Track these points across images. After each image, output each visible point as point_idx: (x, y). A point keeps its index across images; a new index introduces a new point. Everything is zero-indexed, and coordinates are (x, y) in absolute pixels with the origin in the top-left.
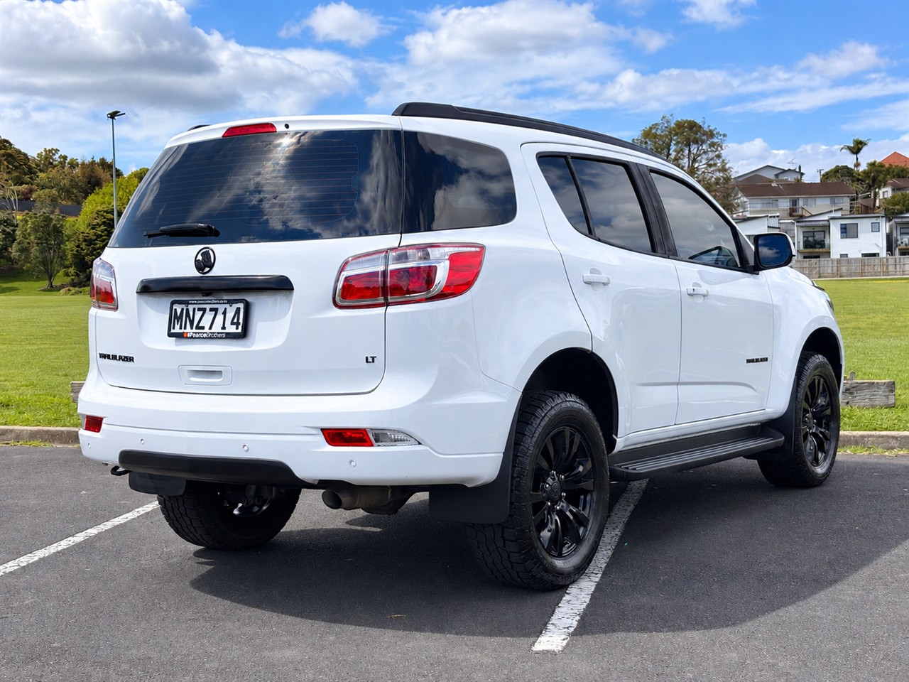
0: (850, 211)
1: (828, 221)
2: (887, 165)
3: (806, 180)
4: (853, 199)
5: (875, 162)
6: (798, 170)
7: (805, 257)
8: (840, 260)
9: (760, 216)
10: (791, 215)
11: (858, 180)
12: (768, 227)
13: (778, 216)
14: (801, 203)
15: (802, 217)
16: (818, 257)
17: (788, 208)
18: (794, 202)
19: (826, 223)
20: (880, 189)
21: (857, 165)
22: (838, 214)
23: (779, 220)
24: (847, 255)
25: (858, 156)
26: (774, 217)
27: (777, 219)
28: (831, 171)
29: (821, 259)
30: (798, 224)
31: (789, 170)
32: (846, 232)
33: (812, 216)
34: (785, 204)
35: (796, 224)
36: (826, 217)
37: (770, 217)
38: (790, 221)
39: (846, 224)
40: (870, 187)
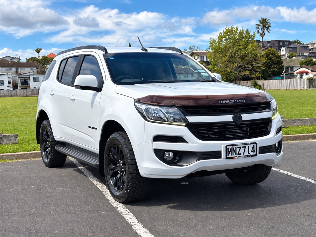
0: (37, 73)
1: (29, 76)
2: (49, 57)
3: (21, 61)
4: (37, 69)
5: (45, 56)
6: (18, 58)
7: (21, 88)
8: (34, 89)
9: (5, 73)
10: (16, 74)
11: (40, 62)
12: (8, 78)
13: (11, 74)
14: (20, 69)
15: (20, 74)
16: (26, 88)
17: (15, 71)
18: (17, 69)
19: (28, 76)
20: (46, 65)
21: (39, 57)
22: (32, 73)
23: (12, 75)
24: (36, 87)
25: (39, 53)
26: (10, 74)
27: (11, 75)
28: (30, 59)
29: (27, 89)
30: (19, 77)
31: (15, 58)
32: (35, 80)
33: (24, 74)
34: (14, 70)
35: (18, 76)
36: (28, 74)
37: (9, 74)
38: (16, 76)
39: (35, 77)
40: (43, 64)
